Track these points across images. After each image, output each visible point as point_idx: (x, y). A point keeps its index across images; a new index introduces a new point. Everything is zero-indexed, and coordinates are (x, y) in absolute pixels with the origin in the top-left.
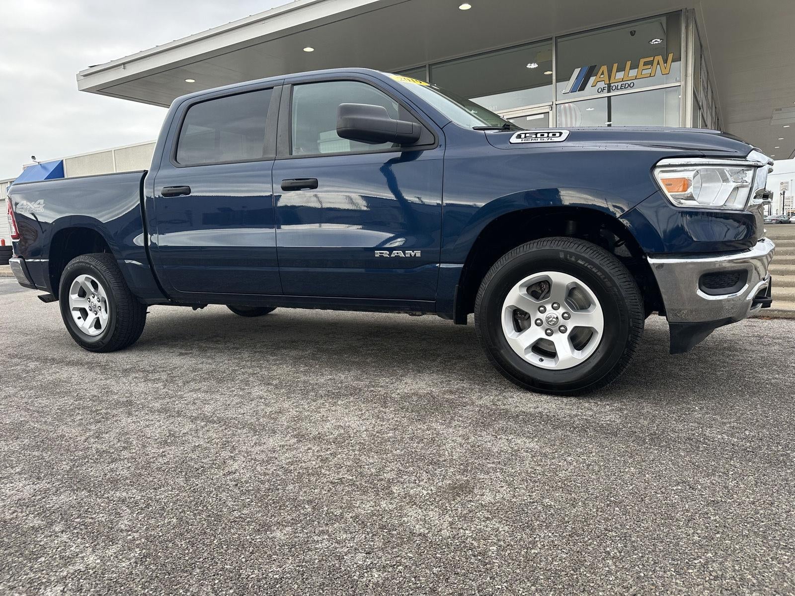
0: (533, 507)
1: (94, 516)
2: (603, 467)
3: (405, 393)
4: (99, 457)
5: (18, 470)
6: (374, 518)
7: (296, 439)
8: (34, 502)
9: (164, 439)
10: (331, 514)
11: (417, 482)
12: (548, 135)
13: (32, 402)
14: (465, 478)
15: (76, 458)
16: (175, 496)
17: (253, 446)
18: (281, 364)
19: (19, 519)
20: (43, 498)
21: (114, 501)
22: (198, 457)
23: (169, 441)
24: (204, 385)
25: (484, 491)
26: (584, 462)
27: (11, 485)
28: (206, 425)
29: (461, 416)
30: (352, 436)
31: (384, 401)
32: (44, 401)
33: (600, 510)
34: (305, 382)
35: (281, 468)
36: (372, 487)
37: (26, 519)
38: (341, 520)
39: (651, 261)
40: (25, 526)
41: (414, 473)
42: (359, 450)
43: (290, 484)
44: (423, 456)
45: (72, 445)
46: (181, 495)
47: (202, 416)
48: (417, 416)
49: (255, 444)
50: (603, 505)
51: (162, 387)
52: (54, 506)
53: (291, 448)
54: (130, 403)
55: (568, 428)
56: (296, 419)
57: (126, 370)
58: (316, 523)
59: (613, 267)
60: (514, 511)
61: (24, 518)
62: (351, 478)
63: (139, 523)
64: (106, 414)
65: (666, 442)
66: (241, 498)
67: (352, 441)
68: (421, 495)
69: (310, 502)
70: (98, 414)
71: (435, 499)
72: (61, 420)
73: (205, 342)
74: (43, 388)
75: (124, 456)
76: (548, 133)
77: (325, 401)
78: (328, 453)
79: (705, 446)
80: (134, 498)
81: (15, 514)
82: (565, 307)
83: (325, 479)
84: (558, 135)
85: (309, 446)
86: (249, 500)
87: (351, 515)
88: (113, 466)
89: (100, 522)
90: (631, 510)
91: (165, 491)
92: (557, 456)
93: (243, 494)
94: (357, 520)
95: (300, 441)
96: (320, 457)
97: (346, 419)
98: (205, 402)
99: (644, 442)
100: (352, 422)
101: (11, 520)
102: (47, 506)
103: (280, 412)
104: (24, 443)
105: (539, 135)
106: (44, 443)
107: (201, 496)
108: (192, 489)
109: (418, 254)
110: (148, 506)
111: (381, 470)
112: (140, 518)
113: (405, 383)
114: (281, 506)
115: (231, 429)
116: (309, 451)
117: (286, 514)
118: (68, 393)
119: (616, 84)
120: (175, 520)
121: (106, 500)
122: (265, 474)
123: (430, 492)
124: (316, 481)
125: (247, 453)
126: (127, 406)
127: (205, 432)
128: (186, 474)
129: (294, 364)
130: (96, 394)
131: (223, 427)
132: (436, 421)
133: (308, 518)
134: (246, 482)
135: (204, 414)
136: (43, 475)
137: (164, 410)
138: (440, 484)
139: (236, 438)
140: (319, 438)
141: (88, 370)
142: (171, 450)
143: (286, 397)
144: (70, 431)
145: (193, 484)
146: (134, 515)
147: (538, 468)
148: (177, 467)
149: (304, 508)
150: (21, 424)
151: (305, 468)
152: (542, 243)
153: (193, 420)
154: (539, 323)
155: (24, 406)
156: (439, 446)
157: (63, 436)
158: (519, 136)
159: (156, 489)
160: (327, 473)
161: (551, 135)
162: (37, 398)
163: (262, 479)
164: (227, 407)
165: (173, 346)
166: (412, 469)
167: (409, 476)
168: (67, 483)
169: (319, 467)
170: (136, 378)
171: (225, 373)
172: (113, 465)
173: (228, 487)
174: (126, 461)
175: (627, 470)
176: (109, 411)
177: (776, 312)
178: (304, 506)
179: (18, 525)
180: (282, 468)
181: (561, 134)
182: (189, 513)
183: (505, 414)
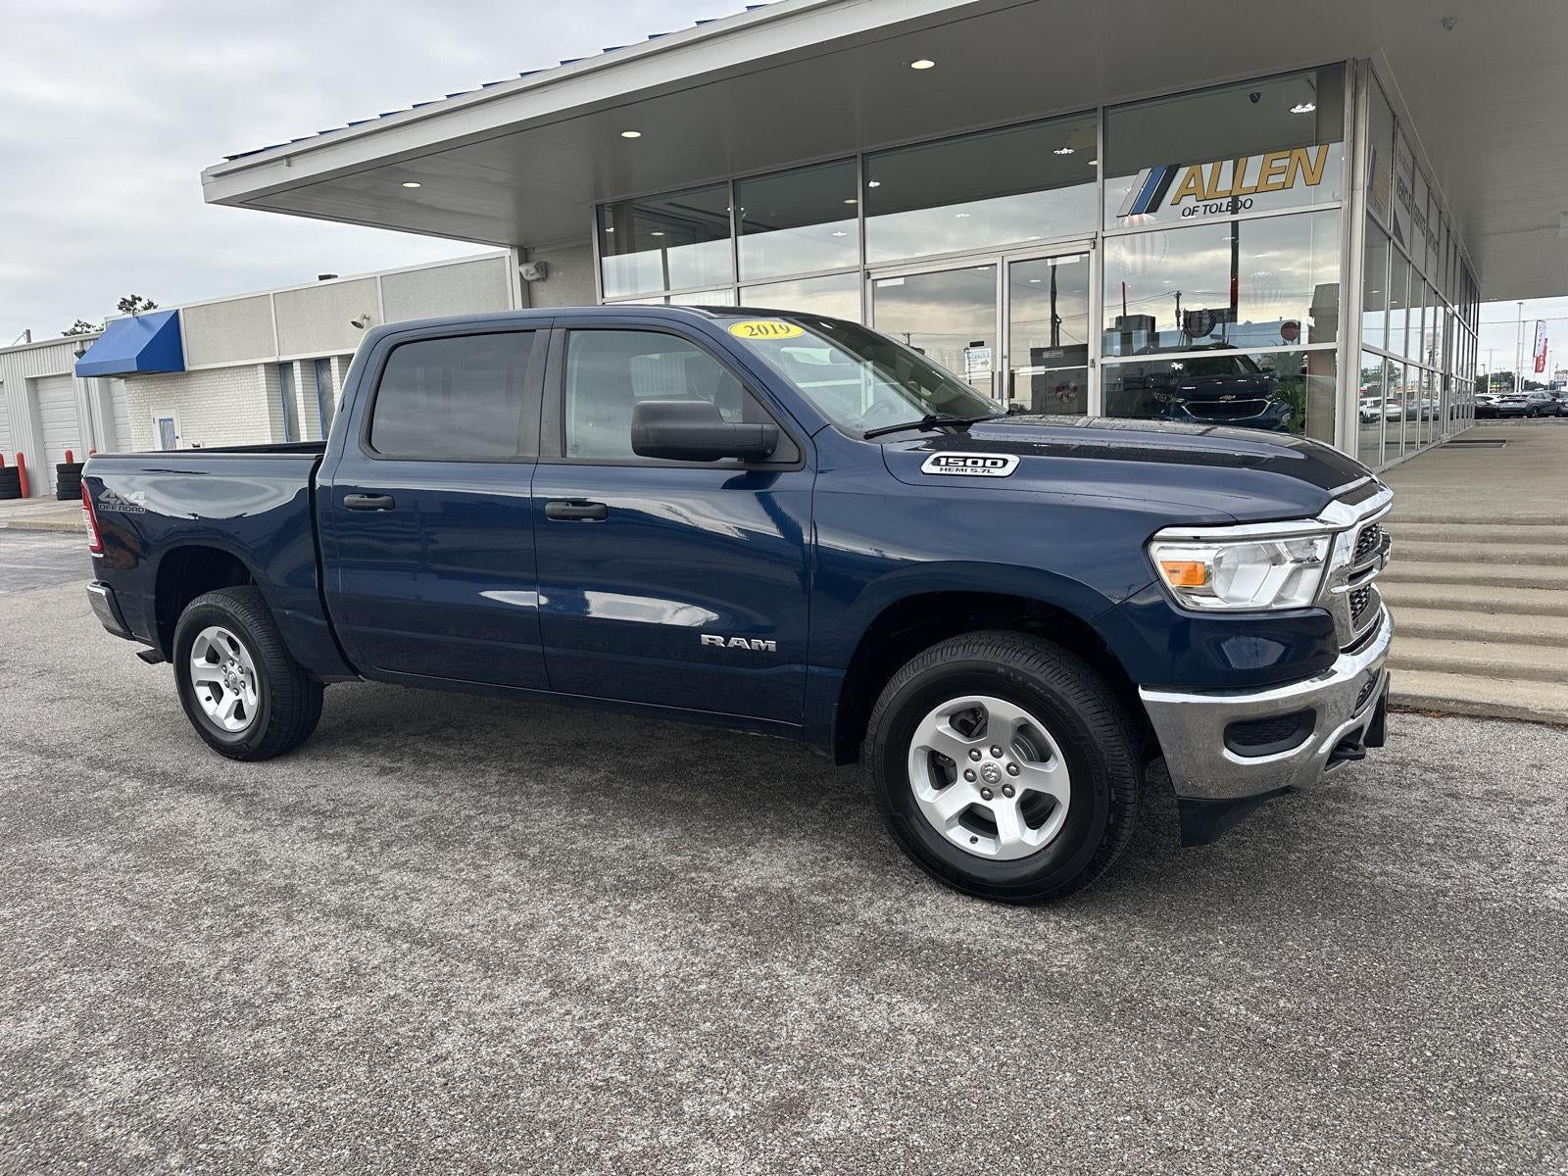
0: (890, 1150)
1: (228, 1138)
2: (1022, 1070)
3: (747, 888)
4: (236, 1015)
5: (112, 1038)
6: (645, 1161)
7: (549, 991)
8: (137, 1107)
9: (340, 980)
10: (581, 1152)
11: (725, 1091)
12: (984, 463)
13: (131, 880)
14: (801, 1087)
15: (201, 1015)
16: (350, 1105)
17: (480, 1002)
18: (549, 804)
19: (116, 1141)
20: (152, 1099)
21: (258, 1111)
22: (392, 1021)
23: (349, 984)
24: (413, 854)
25: (823, 1114)
26: (997, 1058)
27: (103, 1070)
28: (410, 950)
29: (827, 948)
30: (640, 987)
31: (706, 905)
32: (149, 880)
33: (990, 1159)
34: (583, 853)
35: (517, 1052)
36: (653, 1099)
37: (127, 1141)
38: (594, 1163)
39: (1146, 695)
40: (125, 1155)
41: (724, 1072)
42: (647, 1020)
43: (527, 1087)
44: (745, 1037)
45: (196, 986)
46: (359, 1101)
47: (405, 928)
48: (755, 945)
49: (484, 996)
50: (998, 1149)
51: (345, 855)
52: (168, 1116)
53: (540, 1010)
54: (289, 892)
55: (994, 982)
56: (556, 943)
57: (287, 808)
58: (556, 1167)
59: (1086, 698)
60: (859, 1157)
61: (124, 1138)
62: (623, 1078)
63: (294, 1156)
64: (251, 916)
65: (1142, 1019)
66: (450, 1113)
67: (638, 1000)
68: (725, 1118)
69: (553, 1125)
70: (238, 916)
71: (744, 1127)
72: (178, 927)
73: (427, 739)
74: (148, 847)
75: (277, 1014)
76: (985, 459)
77: (609, 901)
78: (596, 1022)
79: (1204, 1030)
80: (289, 1104)
81: (110, 1130)
82: (1011, 755)
83: (583, 1079)
84: (1000, 463)
85: (568, 1007)
86: (461, 1116)
87: (611, 1153)
88: (258, 1036)
89: (237, 1151)
90: (1037, 1161)
91: (336, 1093)
92: (957, 1043)
93: (454, 1103)
94: (619, 1164)
95: (554, 995)
96: (582, 1033)
97: (637, 948)
98: (414, 895)
99: (1107, 1018)
100: (646, 955)
101: (105, 1142)
102: (158, 1116)
103: (532, 926)
104: (118, 979)
105: (969, 462)
106: (153, 981)
107: (390, 1106)
108: (378, 1089)
109: (772, 644)
110: (309, 1122)
111: (673, 1064)
112: (296, 1146)
113: (752, 862)
114: (508, 1132)
115: (448, 962)
116: (567, 1017)
117: (514, 1147)
118: (188, 862)
119: (1218, 202)
120: (347, 1152)
121: (246, 1107)
122: (492, 1064)
123: (740, 1113)
124: (569, 1081)
125: (469, 1015)
126: (285, 899)
127: (407, 967)
128: (371, 1058)
129: (571, 809)
130: (235, 866)
131: (437, 958)
132: (784, 959)
133: (545, 1158)
134: (462, 1079)
135: (410, 925)
136: (151, 1050)
137: (345, 911)
138: (759, 1098)
139: (456, 983)
140: (586, 990)
141: (223, 805)
142: (350, 1004)
143: (546, 890)
144: (193, 953)
145: (379, 1080)
146: (288, 1140)
147: (920, 1069)
148: (357, 1042)
149: (543, 1136)
150: (115, 933)
151: (556, 1055)
152: (971, 648)
153: (391, 935)
154: (971, 778)
155: (117, 890)
156: (776, 1015)
157: (181, 965)
158: (937, 462)
159: (322, 1088)
160: (589, 1066)
161: (988, 463)
162: (138, 872)
163: (487, 1074)
164: (447, 908)
165: (370, 749)
166: (721, 1065)
167: (714, 1079)
168: (187, 1070)
169: (578, 1053)
170: (303, 829)
171: (452, 824)
172: (259, 1034)
173: (433, 1088)
174: (279, 1025)
175: (1058, 1078)
176: (255, 908)
177: (1452, 704)
178: (543, 1133)
179: (115, 1152)
180: (520, 1051)
181: (1005, 462)
182: (368, 1138)
183: (900, 946)
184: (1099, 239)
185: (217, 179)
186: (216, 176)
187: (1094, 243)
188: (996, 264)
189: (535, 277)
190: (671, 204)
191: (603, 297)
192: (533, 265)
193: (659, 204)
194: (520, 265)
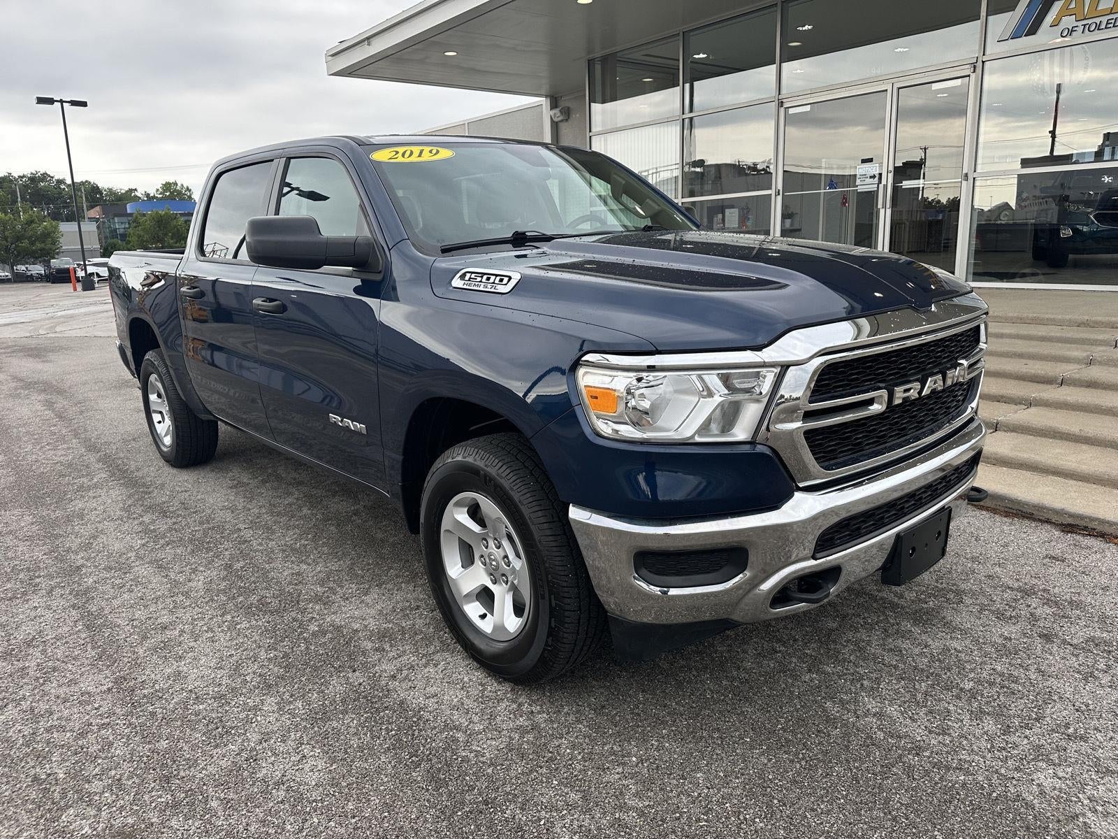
39: (573, 512)
82: (504, 548)
109: (363, 428)
119: (1097, 20)
154: (484, 564)
158: (463, 276)
184: (979, 64)
185: (334, 57)
186: (333, 55)
187: (975, 67)
188: (886, 90)
189: (560, 119)
190: (647, 55)
191: (590, 131)
192: (558, 109)
193: (638, 56)
194: (551, 109)
